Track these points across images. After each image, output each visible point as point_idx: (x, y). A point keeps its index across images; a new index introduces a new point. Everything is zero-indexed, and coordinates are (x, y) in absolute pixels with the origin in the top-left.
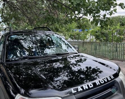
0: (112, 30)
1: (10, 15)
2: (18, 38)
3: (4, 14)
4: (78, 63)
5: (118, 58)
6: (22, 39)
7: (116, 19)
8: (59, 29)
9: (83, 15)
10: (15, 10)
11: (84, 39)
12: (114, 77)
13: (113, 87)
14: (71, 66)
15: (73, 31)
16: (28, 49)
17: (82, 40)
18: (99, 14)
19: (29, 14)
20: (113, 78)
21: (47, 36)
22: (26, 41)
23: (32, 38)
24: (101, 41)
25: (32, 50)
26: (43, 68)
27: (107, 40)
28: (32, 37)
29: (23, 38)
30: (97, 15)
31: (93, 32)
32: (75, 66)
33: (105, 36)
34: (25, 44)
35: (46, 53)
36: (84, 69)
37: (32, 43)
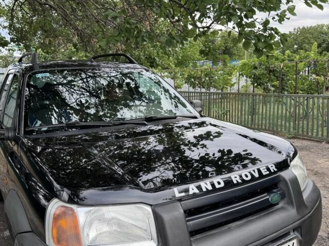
0: (297, 63)
1: (30, 24)
2: (51, 80)
3: (15, 20)
4: (202, 140)
5: (310, 134)
6: (62, 85)
7: (310, 33)
8: (158, 59)
9: (213, 23)
10: (44, 11)
11: (223, 87)
12: (276, 168)
13: (275, 191)
14: (182, 147)
15: (195, 66)
16: (78, 108)
17: (218, 89)
18: (252, 20)
19: (80, 20)
20: (276, 170)
21: (125, 75)
22: (73, 89)
23: (87, 82)
24: (266, 90)
25: (89, 111)
26: (116, 153)
27: (282, 89)
28: (86, 78)
29: (65, 82)
30: (248, 22)
31: (247, 66)
32: (193, 148)
33: (277, 77)
34: (70, 95)
35: (123, 117)
36: (214, 155)
37: (88, 94)
